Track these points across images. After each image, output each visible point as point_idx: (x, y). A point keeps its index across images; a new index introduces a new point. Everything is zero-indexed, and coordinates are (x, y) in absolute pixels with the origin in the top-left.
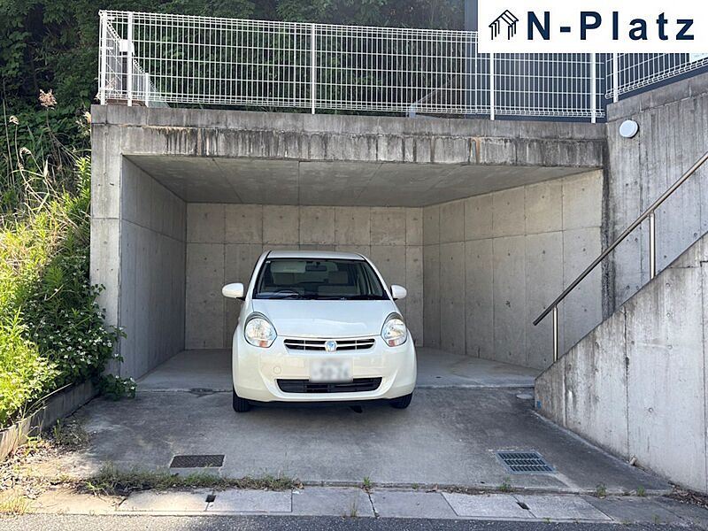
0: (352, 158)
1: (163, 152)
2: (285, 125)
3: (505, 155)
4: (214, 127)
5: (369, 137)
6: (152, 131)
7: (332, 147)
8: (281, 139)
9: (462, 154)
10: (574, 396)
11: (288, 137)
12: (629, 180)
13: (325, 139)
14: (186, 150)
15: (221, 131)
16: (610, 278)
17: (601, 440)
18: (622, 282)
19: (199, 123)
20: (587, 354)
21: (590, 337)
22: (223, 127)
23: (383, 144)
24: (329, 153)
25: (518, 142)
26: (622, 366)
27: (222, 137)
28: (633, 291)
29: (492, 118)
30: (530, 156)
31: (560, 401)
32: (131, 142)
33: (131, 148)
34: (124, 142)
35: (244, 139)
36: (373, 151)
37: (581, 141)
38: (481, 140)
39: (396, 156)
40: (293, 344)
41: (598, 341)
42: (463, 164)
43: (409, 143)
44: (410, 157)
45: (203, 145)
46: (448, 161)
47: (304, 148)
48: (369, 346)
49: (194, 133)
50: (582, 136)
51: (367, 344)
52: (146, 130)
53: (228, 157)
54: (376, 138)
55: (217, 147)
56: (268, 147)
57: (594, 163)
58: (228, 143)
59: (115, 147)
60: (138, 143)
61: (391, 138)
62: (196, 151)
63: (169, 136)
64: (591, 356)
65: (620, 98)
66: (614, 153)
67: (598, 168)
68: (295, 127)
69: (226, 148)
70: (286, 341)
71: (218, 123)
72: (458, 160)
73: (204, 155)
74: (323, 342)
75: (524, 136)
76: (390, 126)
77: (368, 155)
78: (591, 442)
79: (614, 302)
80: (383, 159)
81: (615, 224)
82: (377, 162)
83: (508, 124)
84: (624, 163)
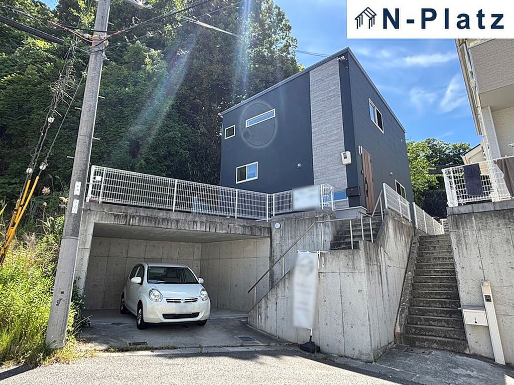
0: (187, 229)
1: (112, 223)
2: (163, 215)
3: (240, 231)
4: (134, 214)
5: (194, 222)
6: (109, 213)
7: (180, 224)
8: (161, 220)
9: (225, 230)
10: (261, 317)
11: (163, 220)
12: (278, 242)
13: (177, 221)
14: (122, 222)
15: (137, 216)
16: (272, 276)
17: (269, 332)
18: (275, 277)
19: (129, 212)
20: (265, 302)
21: (266, 296)
22: (138, 214)
23: (199, 224)
24: (179, 226)
25: (244, 226)
26: (275, 305)
27: (137, 218)
28: (279, 280)
29: (236, 218)
30: (248, 232)
31: (256, 319)
32: (99, 218)
33: (99, 220)
34: (96, 217)
35: (146, 219)
36: (195, 227)
37: (263, 228)
38: (232, 225)
39: (203, 229)
40: (169, 301)
41: (269, 297)
42: (226, 233)
43: (208, 225)
44: (208, 230)
45: (130, 221)
46: (221, 232)
47: (169, 224)
48: (196, 301)
49: (126, 216)
50: (264, 226)
51: (195, 300)
52: (106, 213)
53: (139, 226)
54: (196, 222)
55: (135, 222)
56: (155, 223)
57: (267, 235)
58: (140, 220)
59: (92, 219)
60: (102, 218)
61: (201, 222)
62: (126, 223)
63: (115, 216)
64: (266, 302)
65: (275, 215)
66: (273, 233)
67: (269, 237)
68: (166, 216)
69: (138, 223)
70: (167, 299)
71: (136, 213)
72: (224, 232)
73: (129, 225)
74: (180, 300)
75: (246, 224)
76: (201, 218)
77: (193, 228)
78: (266, 333)
79: (273, 284)
80: (198, 230)
81: (273, 256)
82: (196, 231)
83: (241, 220)
84: (276, 236)
